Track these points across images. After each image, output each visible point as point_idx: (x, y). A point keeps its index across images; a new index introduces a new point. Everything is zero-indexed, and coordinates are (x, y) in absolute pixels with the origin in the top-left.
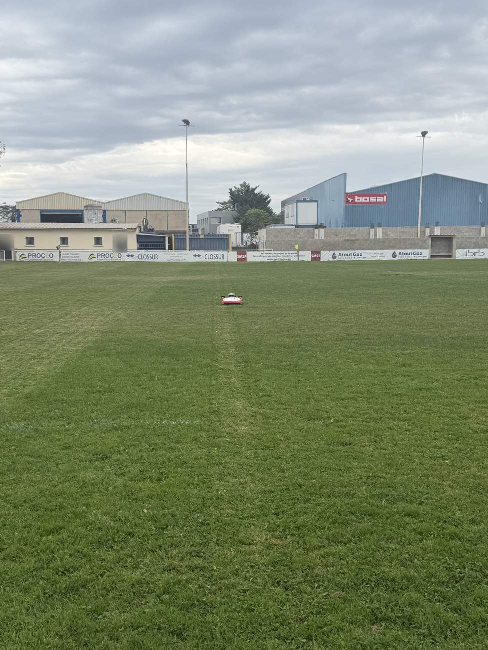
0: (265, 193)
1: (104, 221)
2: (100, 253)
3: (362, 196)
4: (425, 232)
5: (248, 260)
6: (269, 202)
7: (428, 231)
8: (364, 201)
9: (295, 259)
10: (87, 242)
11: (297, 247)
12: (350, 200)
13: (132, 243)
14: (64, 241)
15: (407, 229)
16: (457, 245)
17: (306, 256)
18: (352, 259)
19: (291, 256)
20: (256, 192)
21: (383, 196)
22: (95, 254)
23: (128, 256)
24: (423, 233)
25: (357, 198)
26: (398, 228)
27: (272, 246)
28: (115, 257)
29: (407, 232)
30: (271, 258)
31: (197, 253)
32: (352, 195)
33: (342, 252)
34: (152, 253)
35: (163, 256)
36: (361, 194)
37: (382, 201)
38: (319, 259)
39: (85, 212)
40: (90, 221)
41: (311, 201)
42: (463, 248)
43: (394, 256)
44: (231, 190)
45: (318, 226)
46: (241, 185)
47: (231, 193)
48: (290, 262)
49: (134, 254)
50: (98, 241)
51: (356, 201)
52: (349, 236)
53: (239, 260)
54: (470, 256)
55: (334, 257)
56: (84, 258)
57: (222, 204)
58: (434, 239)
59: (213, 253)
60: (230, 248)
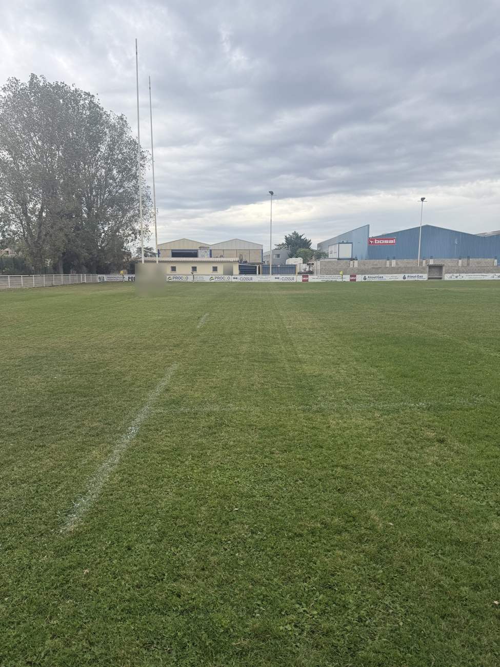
0: (308, 238)
1: (211, 257)
2: (217, 276)
3: (379, 240)
4: (422, 263)
5: (309, 281)
6: (310, 244)
7: (424, 262)
8: (380, 243)
9: (339, 280)
10: (208, 269)
11: (341, 273)
12: (372, 242)
13: (236, 270)
14: (194, 269)
15: (411, 261)
16: (445, 270)
17: (347, 278)
18: (377, 280)
19: (338, 278)
20: (302, 238)
21: (393, 239)
22: (214, 277)
23: (234, 278)
24: (421, 263)
25: (376, 241)
26: (405, 260)
27: (325, 271)
28: (226, 278)
29: (410, 263)
30: (324, 279)
31: (277, 276)
32: (373, 239)
33: (370, 275)
34: (249, 276)
35: (256, 278)
36: (379, 238)
37: (392, 242)
38: (355, 280)
39: (199, 251)
40: (203, 256)
41: (347, 243)
42: (450, 273)
43: (404, 278)
44: (286, 236)
45: (352, 259)
46: (293, 233)
47: (286, 238)
48: (336, 282)
49: (238, 278)
50: (215, 269)
51: (376, 243)
52: (373, 265)
53: (303, 280)
54: (454, 278)
55: (365, 278)
56: (207, 279)
57: (278, 246)
58: (431, 267)
59: (287, 276)
60: (297, 272)
